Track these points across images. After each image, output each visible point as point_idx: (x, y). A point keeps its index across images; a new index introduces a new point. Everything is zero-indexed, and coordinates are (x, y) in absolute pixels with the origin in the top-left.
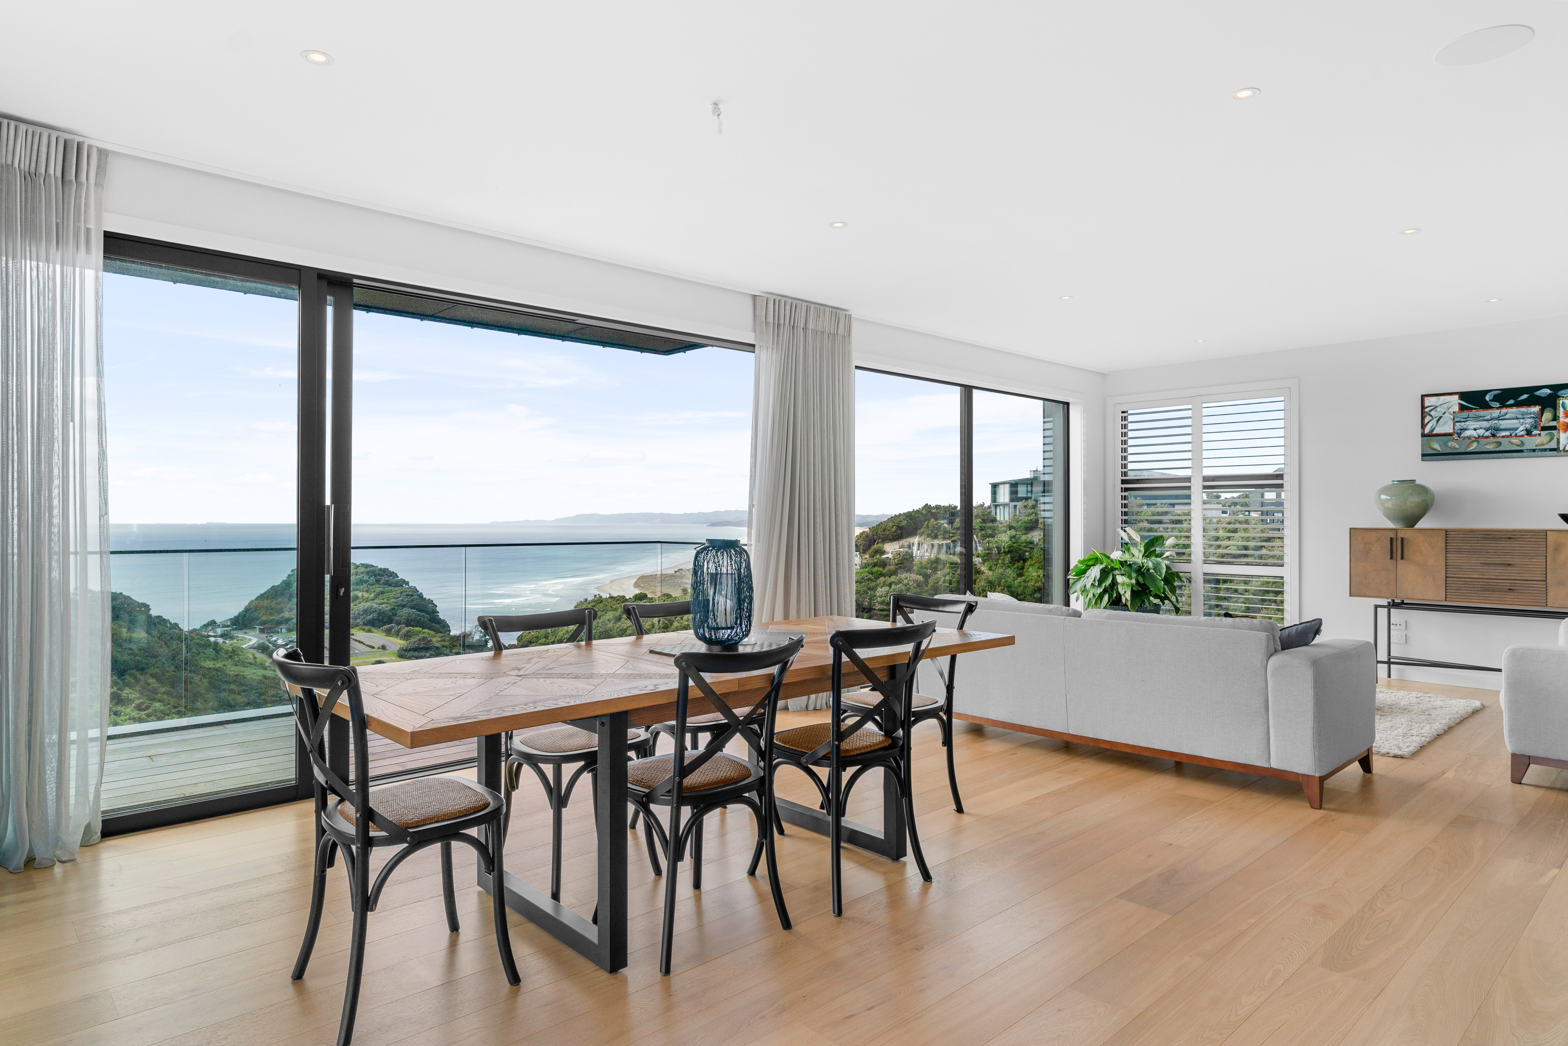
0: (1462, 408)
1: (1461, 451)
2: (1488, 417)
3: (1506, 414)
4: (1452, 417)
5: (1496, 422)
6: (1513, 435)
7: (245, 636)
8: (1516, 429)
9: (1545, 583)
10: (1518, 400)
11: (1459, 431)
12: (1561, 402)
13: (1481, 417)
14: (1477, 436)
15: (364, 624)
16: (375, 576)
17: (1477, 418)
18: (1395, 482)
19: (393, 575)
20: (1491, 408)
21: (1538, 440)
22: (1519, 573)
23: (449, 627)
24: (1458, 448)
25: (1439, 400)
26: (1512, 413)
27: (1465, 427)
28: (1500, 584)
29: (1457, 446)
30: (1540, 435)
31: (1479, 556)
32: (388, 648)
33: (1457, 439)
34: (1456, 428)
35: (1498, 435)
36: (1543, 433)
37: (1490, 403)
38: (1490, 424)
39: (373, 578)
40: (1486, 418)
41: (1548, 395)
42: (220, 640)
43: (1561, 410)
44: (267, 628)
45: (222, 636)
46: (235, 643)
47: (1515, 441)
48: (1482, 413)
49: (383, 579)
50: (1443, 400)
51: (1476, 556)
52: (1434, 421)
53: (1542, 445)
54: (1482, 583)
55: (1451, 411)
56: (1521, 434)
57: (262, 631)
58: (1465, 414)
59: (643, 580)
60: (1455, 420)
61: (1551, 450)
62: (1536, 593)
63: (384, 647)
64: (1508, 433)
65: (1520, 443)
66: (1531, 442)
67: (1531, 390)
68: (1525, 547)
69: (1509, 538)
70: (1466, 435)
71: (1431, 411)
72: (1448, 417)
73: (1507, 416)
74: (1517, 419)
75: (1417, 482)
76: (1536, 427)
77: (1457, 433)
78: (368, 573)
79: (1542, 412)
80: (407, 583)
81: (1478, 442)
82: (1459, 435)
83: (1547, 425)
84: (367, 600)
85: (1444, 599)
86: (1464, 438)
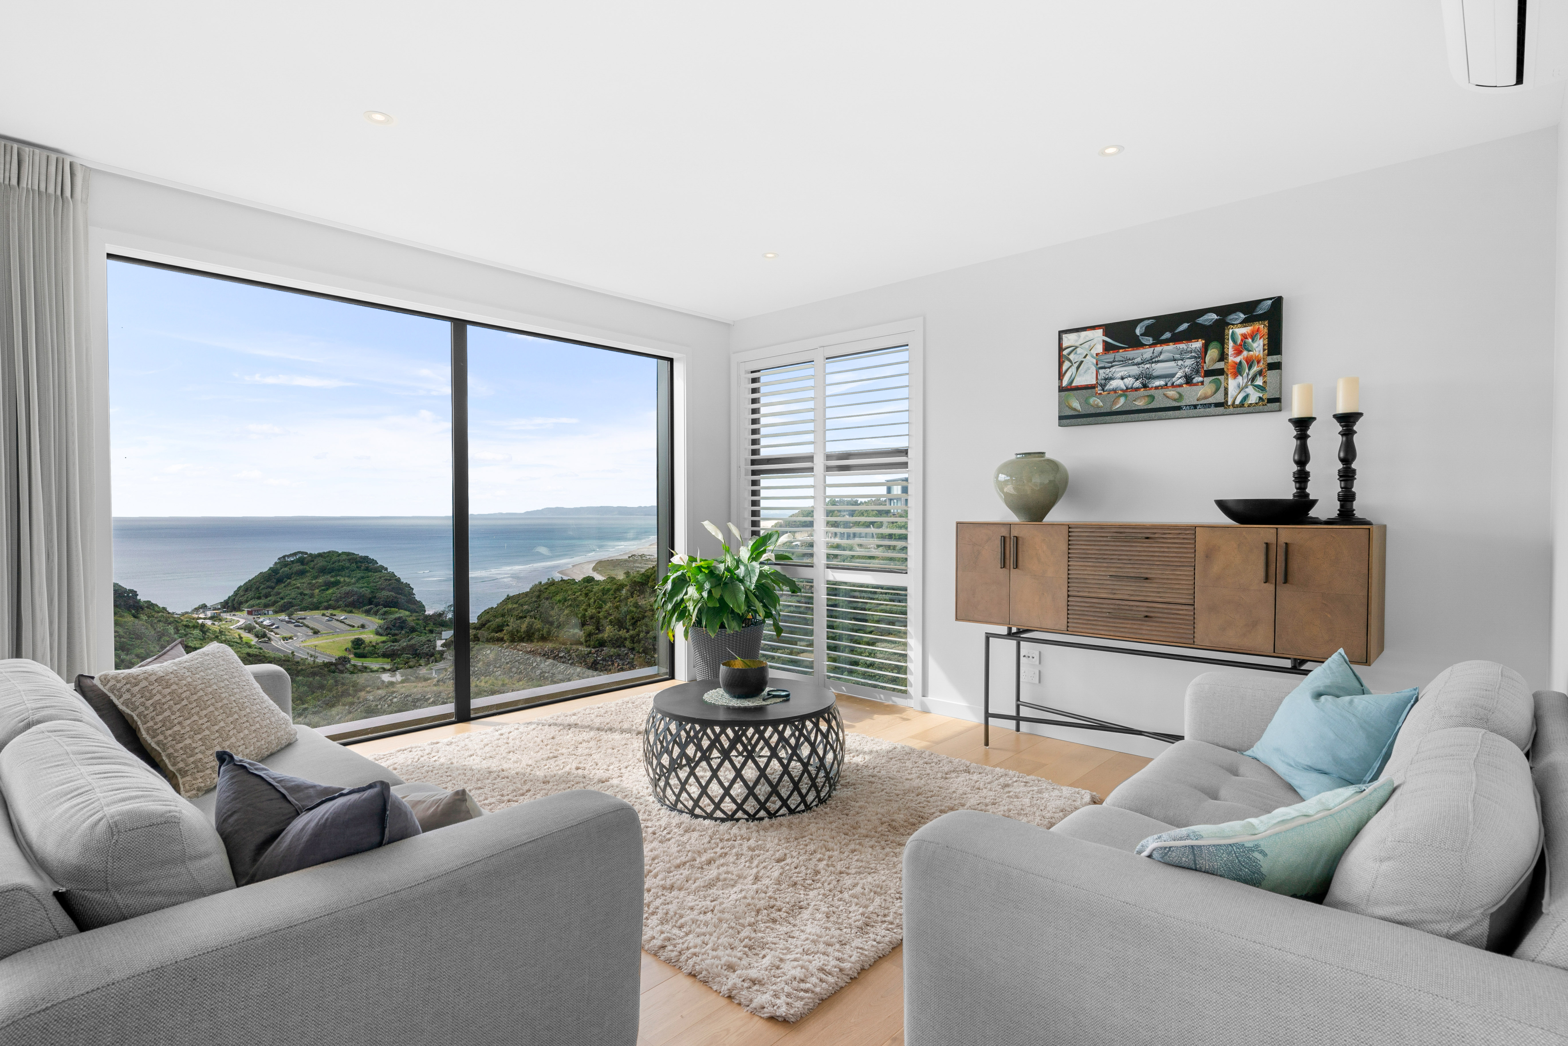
0: (1108, 348)
1: (1105, 411)
2: (1139, 360)
3: (1161, 353)
4: (1095, 361)
5: (1148, 366)
6: (1169, 384)
7: (233, 618)
8: (1173, 375)
9: (1191, 608)
10: (1177, 331)
11: (1103, 382)
12: (1231, 331)
13: (1130, 359)
14: (1125, 388)
15: (346, 606)
16: (356, 563)
17: (1125, 362)
18: (1018, 456)
19: (374, 562)
20: (1142, 345)
21: (1201, 391)
22: (1159, 592)
23: (424, 606)
24: (1102, 407)
25: (1079, 337)
26: (1169, 351)
27: (1110, 375)
28: (1134, 608)
29: (1101, 404)
30: (1202, 383)
31: (1110, 565)
32: (366, 627)
33: (1101, 394)
34: (1099, 378)
35: (1150, 386)
36: (1207, 380)
37: (1140, 338)
38: (1141, 369)
39: (354, 565)
40: (1136, 361)
41: (1213, 323)
42: (209, 623)
43: (1231, 344)
44: (255, 611)
45: (211, 618)
46: (223, 624)
47: (1172, 393)
48: (1131, 353)
49: (364, 566)
50: (1085, 338)
51: (1105, 565)
52: (1074, 369)
53: (1206, 398)
54: (1112, 607)
55: (1094, 352)
56: (1178, 382)
57: (250, 613)
58: (1111, 356)
59: (600, 565)
60: (1099, 366)
61: (1218, 405)
62: (1180, 624)
63: (363, 626)
64: (1161, 382)
65: (1177, 396)
66: (1193, 394)
67: (1192, 316)
68: (1167, 552)
69: (1147, 538)
70: (1111, 387)
71: (1069, 354)
72: (1090, 361)
73: (1162, 357)
74: (1175, 360)
75: (1048, 456)
76: (1197, 372)
77: (1101, 385)
78: (349, 560)
79: (1206, 348)
80: (386, 569)
81: (1126, 396)
82: (1103, 386)
83: (1212, 368)
84: (349, 584)
85: (1065, 628)
86: (1110, 391)
